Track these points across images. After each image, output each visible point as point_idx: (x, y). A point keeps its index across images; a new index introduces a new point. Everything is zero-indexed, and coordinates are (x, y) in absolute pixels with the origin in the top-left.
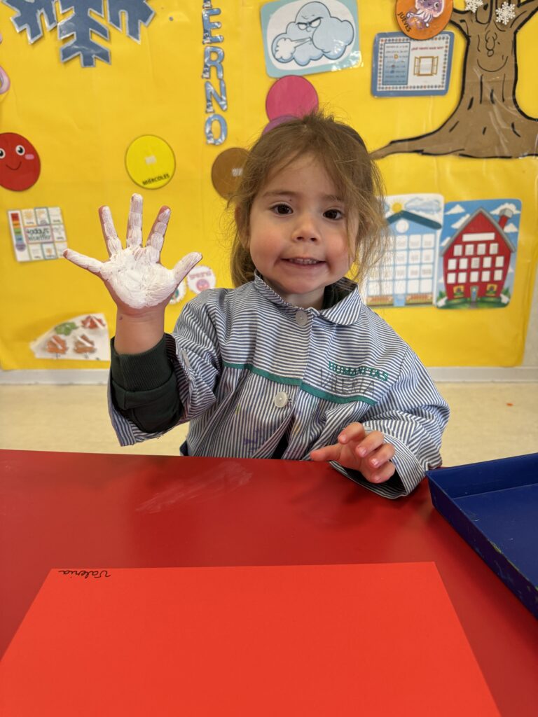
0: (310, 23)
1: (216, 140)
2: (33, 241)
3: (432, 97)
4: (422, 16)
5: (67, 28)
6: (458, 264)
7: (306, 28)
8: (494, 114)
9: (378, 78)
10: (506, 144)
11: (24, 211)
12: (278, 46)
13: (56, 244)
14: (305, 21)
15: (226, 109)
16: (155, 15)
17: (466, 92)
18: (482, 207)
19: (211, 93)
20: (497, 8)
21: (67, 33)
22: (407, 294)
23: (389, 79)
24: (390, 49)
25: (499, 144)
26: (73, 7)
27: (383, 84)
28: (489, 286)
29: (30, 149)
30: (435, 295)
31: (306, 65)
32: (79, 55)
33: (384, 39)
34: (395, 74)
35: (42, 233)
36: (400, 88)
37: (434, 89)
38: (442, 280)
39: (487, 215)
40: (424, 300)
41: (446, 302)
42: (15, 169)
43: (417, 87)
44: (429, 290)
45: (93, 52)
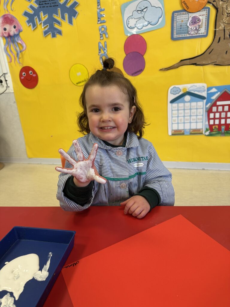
0: (143, 10)
3: (200, 38)
6: (215, 116)
7: (141, 13)
9: (174, 32)
12: (129, 22)
14: (140, 9)
17: (217, 34)
18: (226, 89)
19: (101, 47)
21: (46, 25)
22: (190, 129)
23: (179, 32)
24: (179, 18)
26: (47, 14)
27: (176, 34)
29: (34, 72)
30: (204, 130)
31: (142, 28)
32: (50, 33)
33: (176, 14)
34: (182, 29)
36: (185, 35)
37: (202, 34)
38: (207, 123)
40: (199, 132)
41: (210, 133)
42: (29, 80)
43: (193, 35)
44: (201, 128)
45: (55, 31)
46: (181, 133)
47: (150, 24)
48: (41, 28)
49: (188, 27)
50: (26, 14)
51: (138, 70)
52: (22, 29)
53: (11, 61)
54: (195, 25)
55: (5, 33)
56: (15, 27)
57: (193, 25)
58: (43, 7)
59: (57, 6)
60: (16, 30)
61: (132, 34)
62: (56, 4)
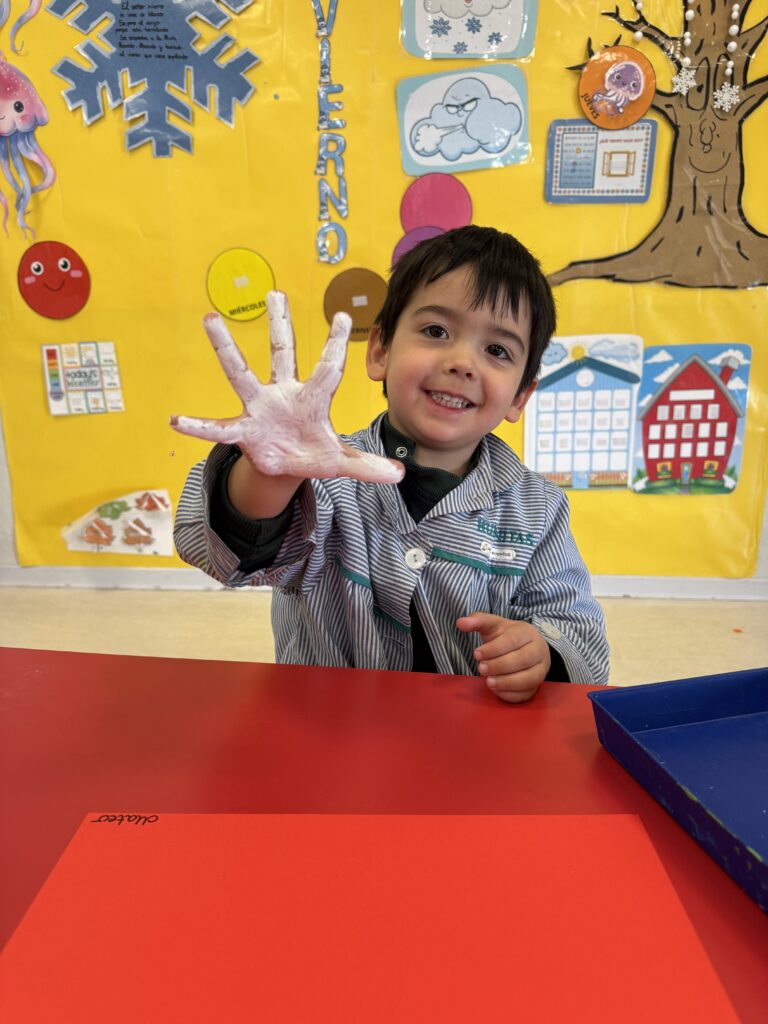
0: (463, 105)
1: (331, 258)
2: (74, 388)
3: (627, 205)
4: (613, 98)
5: (137, 105)
6: (663, 432)
7: (457, 112)
8: (712, 229)
9: (554, 179)
10: (728, 268)
11: (64, 346)
12: (418, 135)
13: (106, 393)
14: (456, 103)
15: (346, 217)
16: (255, 91)
17: (673, 198)
18: (696, 354)
19: (327, 194)
20: (715, 90)
21: (137, 112)
22: (591, 472)
23: (568, 180)
24: (570, 141)
25: (719, 269)
26: (146, 79)
27: (561, 187)
28: (707, 464)
29: (78, 263)
30: (631, 475)
31: (457, 159)
32: (150, 142)
33: (562, 127)
34: (577, 174)
35: (87, 377)
36: (584, 192)
37: (629, 194)
38: (641, 454)
39: (703, 364)
40: (615, 482)
41: (647, 483)
42: (56, 291)
44: (622, 467)
45: (170, 137)
46: (566, 483)
47: (485, 150)
48: (114, 126)
50: (67, 69)
52: (45, 115)
56: (19, 107)
58: (133, 55)
59: (185, 57)
60: (23, 118)
61: (426, 171)
62: (179, 53)
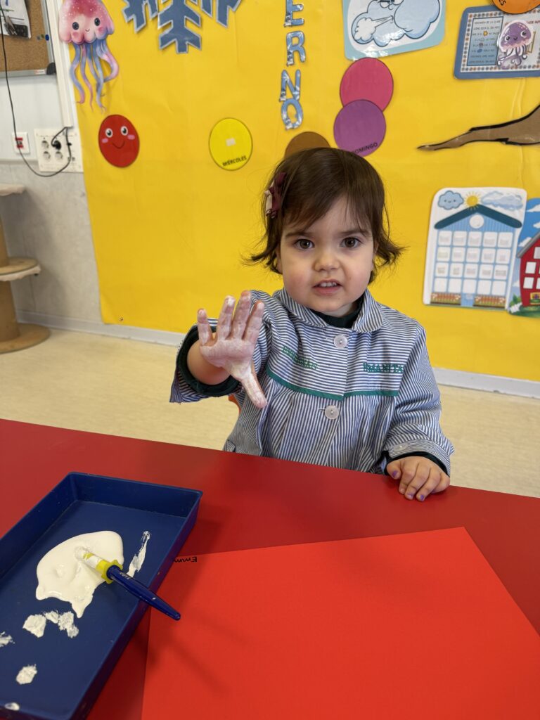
1: (294, 124)
3: (524, 78)
6: (538, 268)
7: (388, 6)
9: (463, 59)
12: (358, 27)
19: (286, 82)
22: (476, 295)
23: (474, 59)
24: (479, 26)
27: (468, 65)
29: (132, 130)
30: (508, 300)
31: (386, 45)
32: (175, 42)
33: (473, 14)
34: (482, 54)
37: (531, 69)
38: (517, 284)
40: (496, 304)
41: (520, 308)
42: (119, 148)
43: (508, 68)
44: (502, 293)
45: (186, 38)
46: (454, 301)
47: (409, 36)
48: (155, 29)
49: (498, 48)
51: (368, 144)
52: (112, 26)
53: (82, 101)
54: (516, 45)
55: (75, 34)
56: (97, 23)
57: (510, 46)
60: (100, 29)
61: (362, 57)
